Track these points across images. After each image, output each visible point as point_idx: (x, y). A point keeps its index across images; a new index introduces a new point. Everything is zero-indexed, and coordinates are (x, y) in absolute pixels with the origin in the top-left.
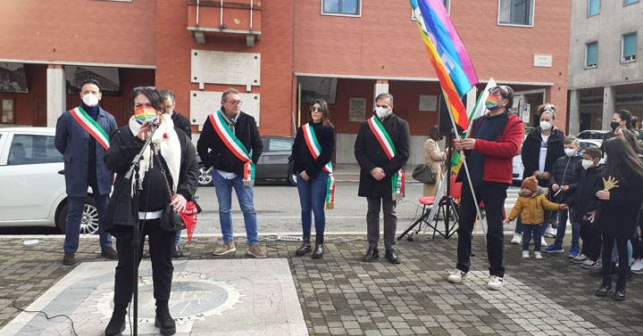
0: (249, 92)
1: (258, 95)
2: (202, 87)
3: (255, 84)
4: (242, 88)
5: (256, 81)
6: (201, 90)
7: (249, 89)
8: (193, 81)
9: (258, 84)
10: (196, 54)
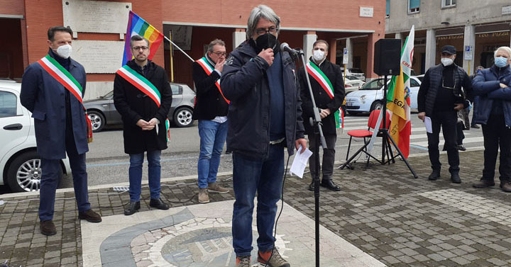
6: (75, 39)
7: (122, 37)
10: (67, 3)
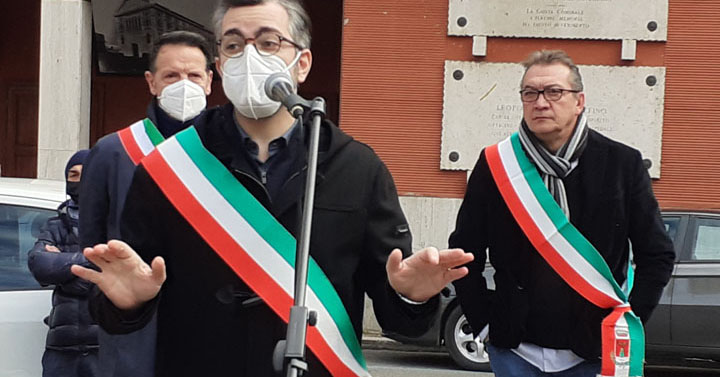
0: (628, 63)
1: (660, 73)
2: (478, 47)
3: (652, 36)
4: (607, 51)
5: (652, 27)
6: (479, 59)
7: (629, 52)
8: (454, 29)
9: (661, 35)
